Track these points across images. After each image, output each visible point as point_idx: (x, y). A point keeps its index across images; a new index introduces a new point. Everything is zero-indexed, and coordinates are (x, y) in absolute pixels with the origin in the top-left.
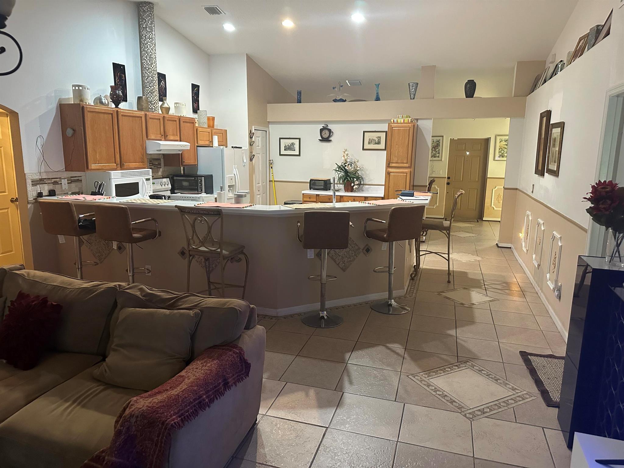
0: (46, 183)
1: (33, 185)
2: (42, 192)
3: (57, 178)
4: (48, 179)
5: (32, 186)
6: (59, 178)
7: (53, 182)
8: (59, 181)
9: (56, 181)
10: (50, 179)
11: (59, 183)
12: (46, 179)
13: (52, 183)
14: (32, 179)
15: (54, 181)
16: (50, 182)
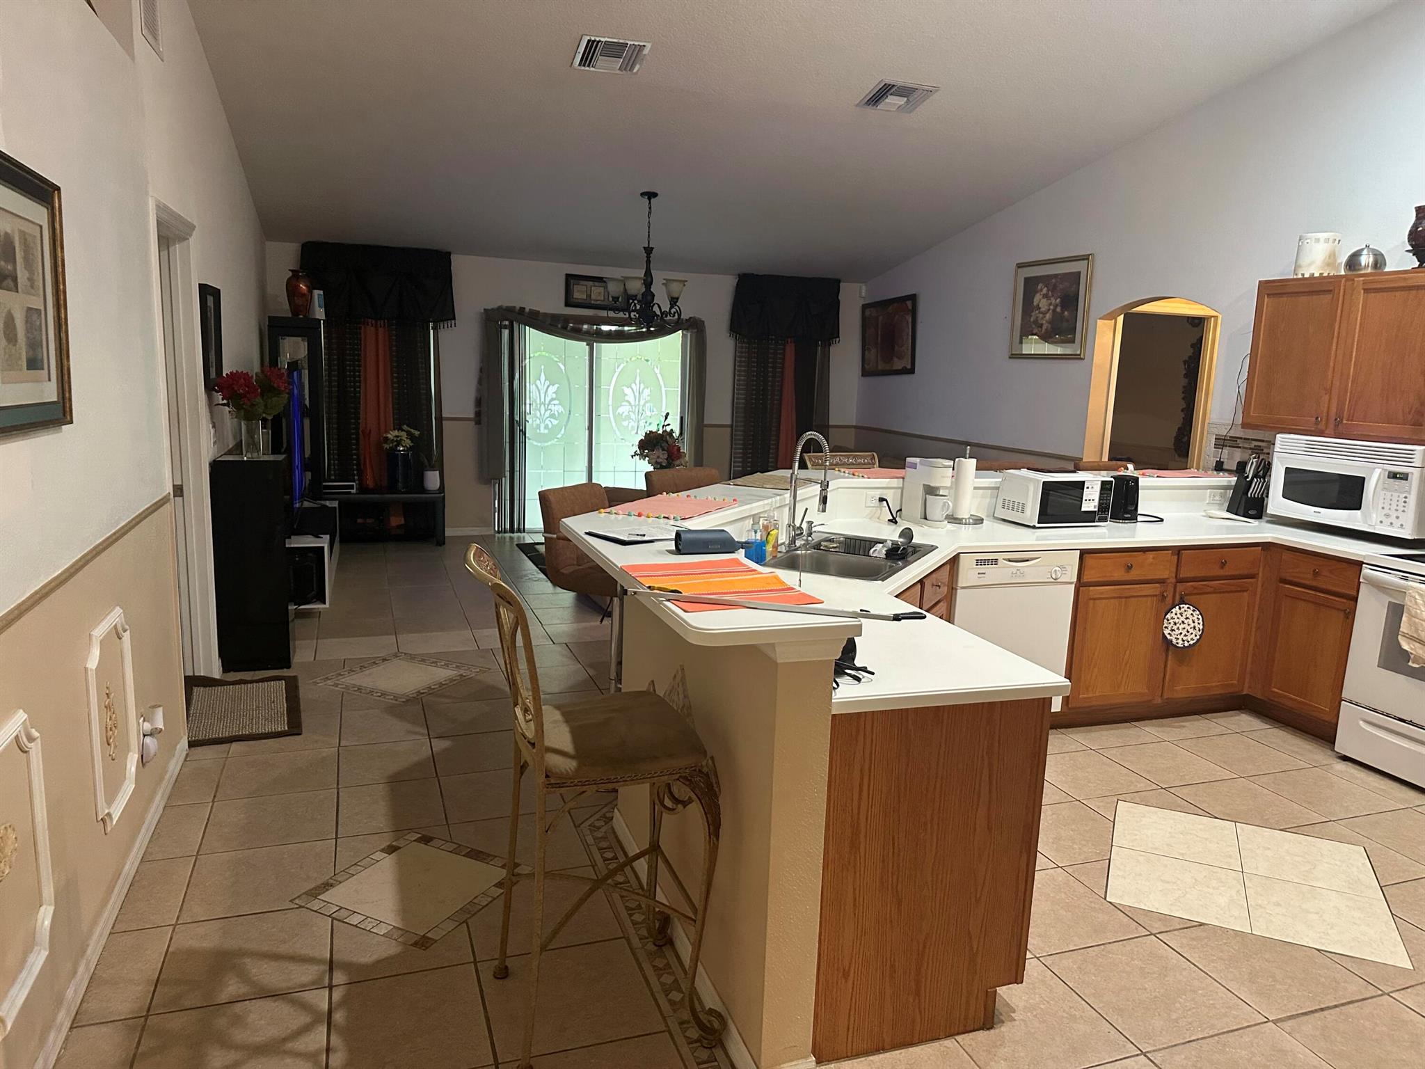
0: (1240, 447)
1: (1217, 446)
2: (1223, 462)
3: (1263, 441)
4: (1245, 439)
5: (1215, 448)
6: (1267, 441)
7: (1253, 446)
8: (1266, 447)
9: (1260, 446)
10: (1249, 439)
11: (1265, 451)
12: (1241, 438)
13: (1250, 449)
14: (1216, 435)
15: (1255, 446)
16: (1246, 446)
